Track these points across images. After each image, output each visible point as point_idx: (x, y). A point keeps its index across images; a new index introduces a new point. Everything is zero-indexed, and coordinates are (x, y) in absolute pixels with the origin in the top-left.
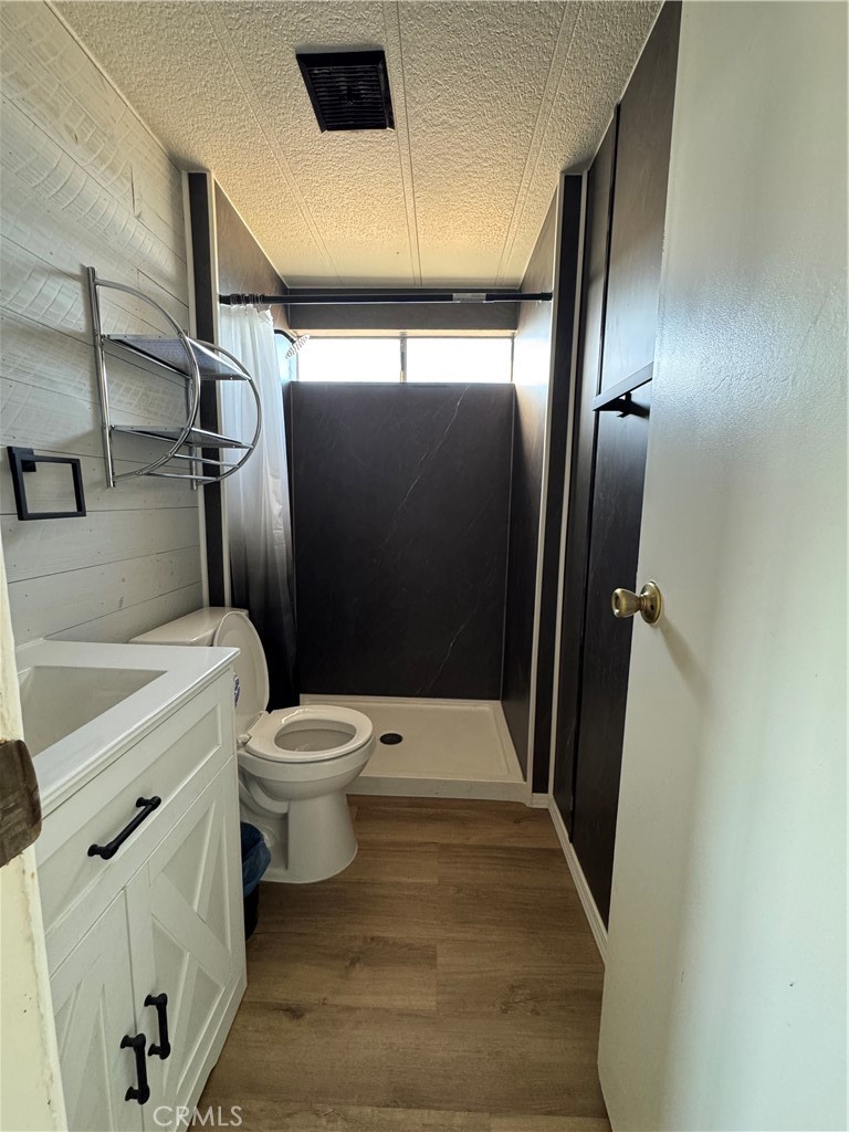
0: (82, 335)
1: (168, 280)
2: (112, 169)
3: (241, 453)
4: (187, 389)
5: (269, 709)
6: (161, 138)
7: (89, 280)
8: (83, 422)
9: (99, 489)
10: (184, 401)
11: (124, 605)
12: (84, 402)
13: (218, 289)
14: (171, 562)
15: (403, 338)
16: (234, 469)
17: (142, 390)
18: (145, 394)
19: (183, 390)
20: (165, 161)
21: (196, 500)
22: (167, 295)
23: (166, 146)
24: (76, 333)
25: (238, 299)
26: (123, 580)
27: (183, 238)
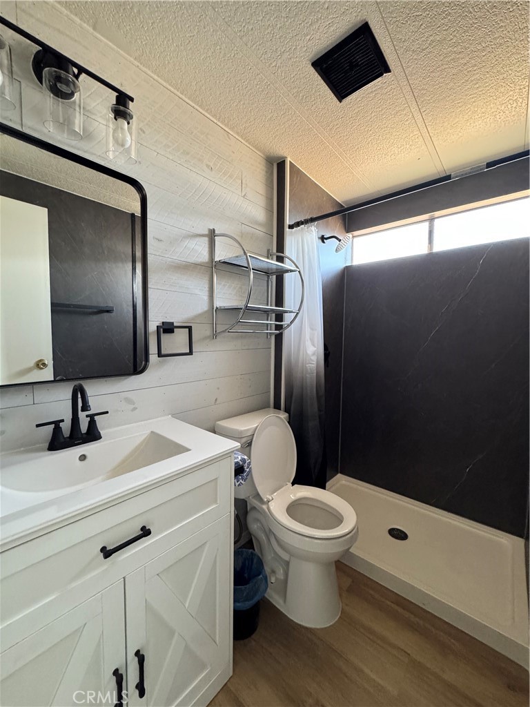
0: (207, 263)
1: (260, 224)
2: (231, 177)
3: (293, 315)
4: (268, 281)
5: (293, 484)
6: (260, 151)
7: (212, 235)
8: (203, 306)
9: (208, 340)
10: (266, 288)
11: (217, 403)
12: (205, 296)
13: (288, 222)
14: (250, 380)
15: (432, 220)
16: (289, 326)
17: (239, 286)
18: (241, 288)
19: (266, 282)
20: (263, 162)
21: (270, 344)
22: (260, 232)
23: (264, 154)
24: (204, 262)
25: (298, 224)
26: (218, 388)
27: (272, 199)
